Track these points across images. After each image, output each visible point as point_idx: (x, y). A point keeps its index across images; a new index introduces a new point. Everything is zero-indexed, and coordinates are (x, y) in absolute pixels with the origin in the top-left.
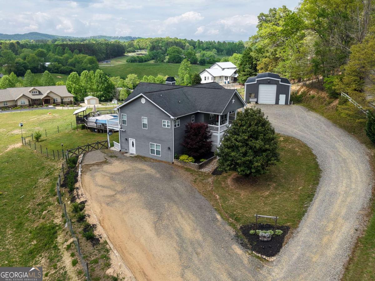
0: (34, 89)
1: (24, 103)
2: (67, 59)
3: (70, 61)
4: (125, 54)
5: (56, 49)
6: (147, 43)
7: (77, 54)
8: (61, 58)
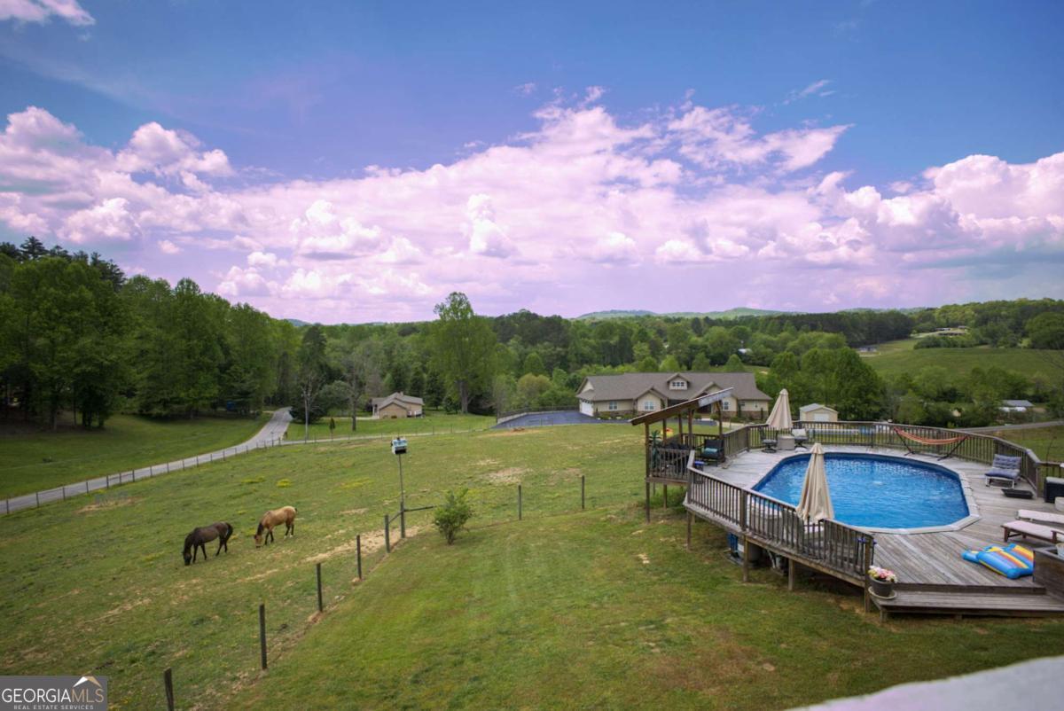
0: (678, 377)
1: (652, 408)
2: (785, 341)
3: (791, 344)
4: (912, 335)
5: (766, 325)
6: (967, 312)
7: (807, 332)
8: (774, 339)
